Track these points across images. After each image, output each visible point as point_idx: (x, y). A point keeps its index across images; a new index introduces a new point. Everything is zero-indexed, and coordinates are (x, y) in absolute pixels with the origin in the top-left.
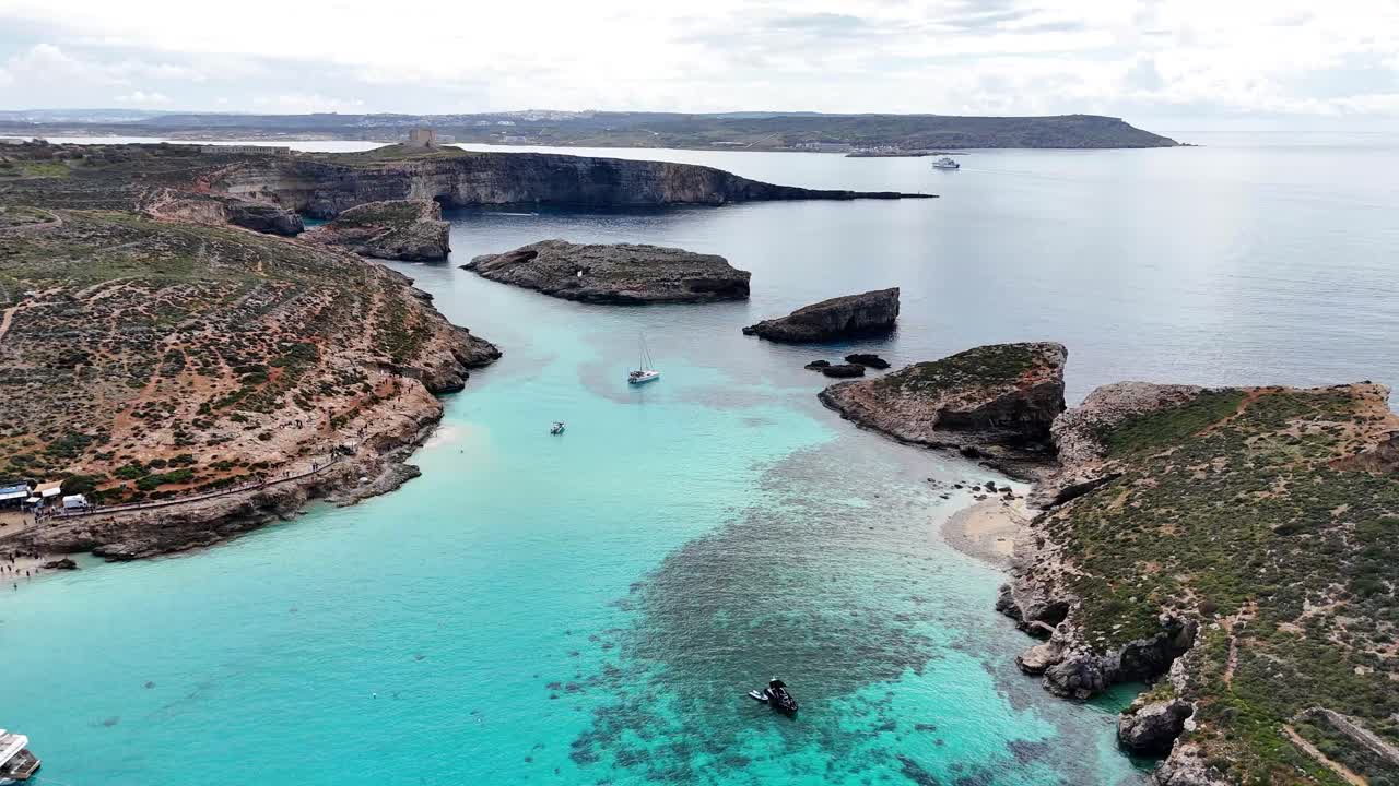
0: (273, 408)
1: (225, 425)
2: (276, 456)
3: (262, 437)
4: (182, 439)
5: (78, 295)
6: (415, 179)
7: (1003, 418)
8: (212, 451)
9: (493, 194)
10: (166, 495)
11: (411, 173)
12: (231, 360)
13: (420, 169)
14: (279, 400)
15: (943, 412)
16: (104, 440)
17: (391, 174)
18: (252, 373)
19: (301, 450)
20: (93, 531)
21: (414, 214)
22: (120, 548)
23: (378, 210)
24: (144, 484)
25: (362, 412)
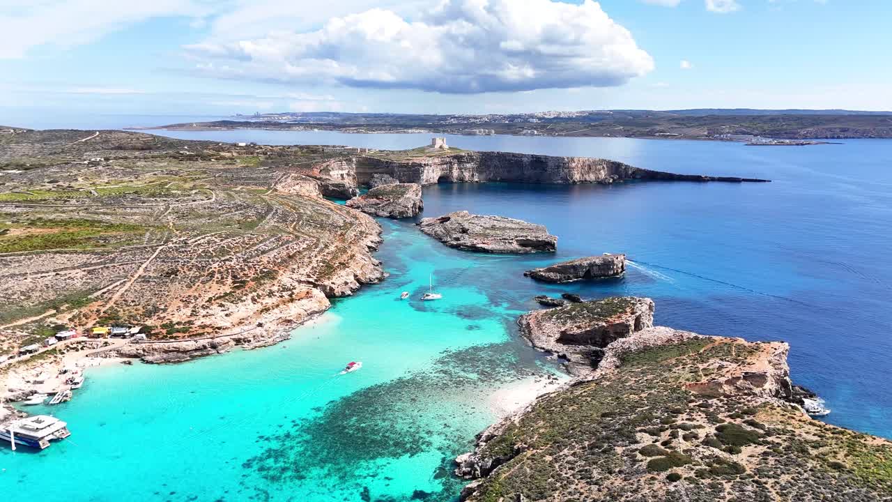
0: (239, 301)
1: (215, 309)
2: (228, 325)
3: (227, 315)
4: (194, 313)
5: (189, 242)
6: (427, 168)
7: (597, 340)
8: (203, 320)
9: (473, 175)
10: (175, 338)
11: (425, 164)
12: (234, 277)
13: (430, 162)
14: (244, 298)
15: (563, 333)
16: (164, 310)
17: (414, 165)
18: (239, 284)
19: (240, 323)
20: (144, 350)
21: (405, 192)
22: (149, 358)
23: (389, 189)
24: (171, 331)
25: (281, 306)
